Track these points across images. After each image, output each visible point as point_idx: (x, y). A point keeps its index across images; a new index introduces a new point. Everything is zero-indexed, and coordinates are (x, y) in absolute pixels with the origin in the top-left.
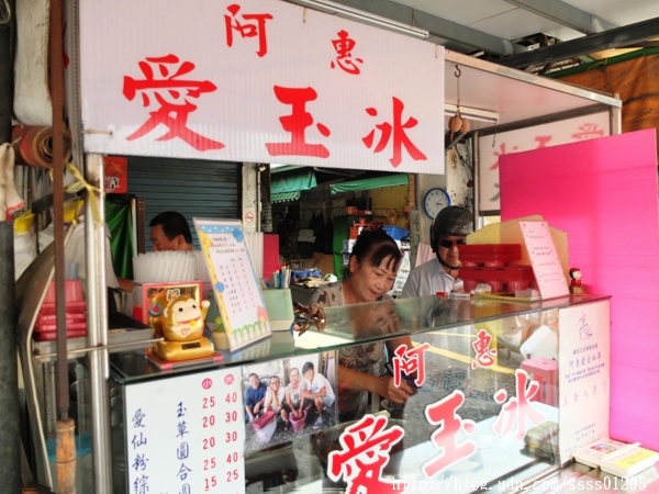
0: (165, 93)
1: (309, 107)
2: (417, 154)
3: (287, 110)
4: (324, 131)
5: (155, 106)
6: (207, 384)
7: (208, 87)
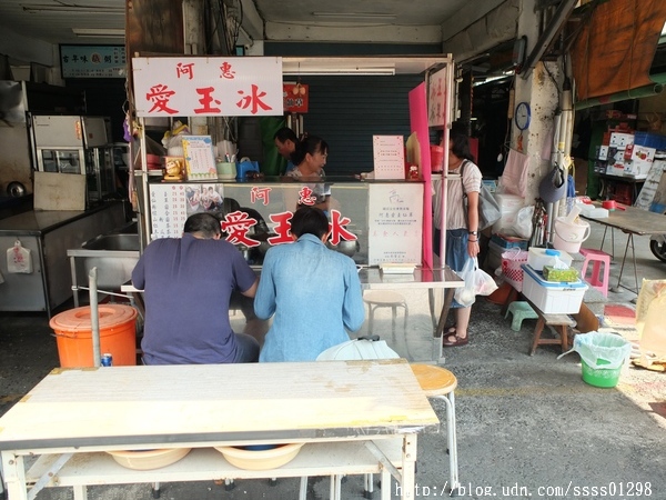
0: (158, 97)
1: (211, 94)
2: (266, 107)
3: (202, 97)
4: (218, 102)
5: (156, 101)
6: (174, 188)
7: (172, 93)
